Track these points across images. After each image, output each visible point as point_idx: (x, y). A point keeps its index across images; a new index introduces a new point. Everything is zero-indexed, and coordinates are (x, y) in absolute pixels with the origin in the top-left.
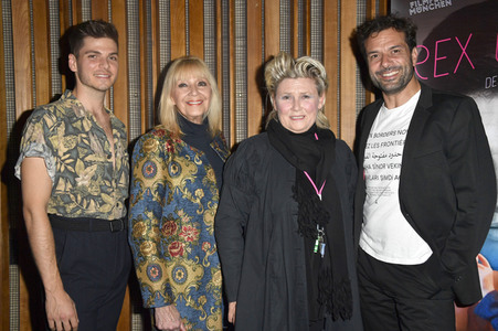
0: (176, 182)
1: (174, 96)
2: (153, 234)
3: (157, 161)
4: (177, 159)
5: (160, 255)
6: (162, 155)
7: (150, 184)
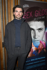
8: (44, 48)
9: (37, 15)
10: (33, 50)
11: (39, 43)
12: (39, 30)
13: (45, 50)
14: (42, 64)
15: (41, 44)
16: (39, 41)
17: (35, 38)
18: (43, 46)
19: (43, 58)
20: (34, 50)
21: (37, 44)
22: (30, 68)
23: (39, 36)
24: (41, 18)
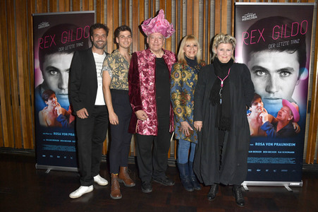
0: (184, 79)
1: (184, 49)
2: (179, 98)
3: (179, 72)
4: (185, 72)
5: (181, 105)
6: (181, 70)
7: (177, 80)
8: (293, 120)
10: (261, 120)
11: (281, 106)
12: (280, 73)
13: (295, 125)
14: (283, 161)
15: (285, 108)
16: (281, 101)
17: (270, 92)
18: (292, 115)
19: (289, 145)
20: (264, 122)
21: (273, 106)
22: (252, 162)
23: (281, 89)
24: (287, 42)
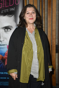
9: (2, 6)
12: (5, 29)
16: (6, 46)
21: (2, 49)
23: (6, 39)
24: (7, 10)
